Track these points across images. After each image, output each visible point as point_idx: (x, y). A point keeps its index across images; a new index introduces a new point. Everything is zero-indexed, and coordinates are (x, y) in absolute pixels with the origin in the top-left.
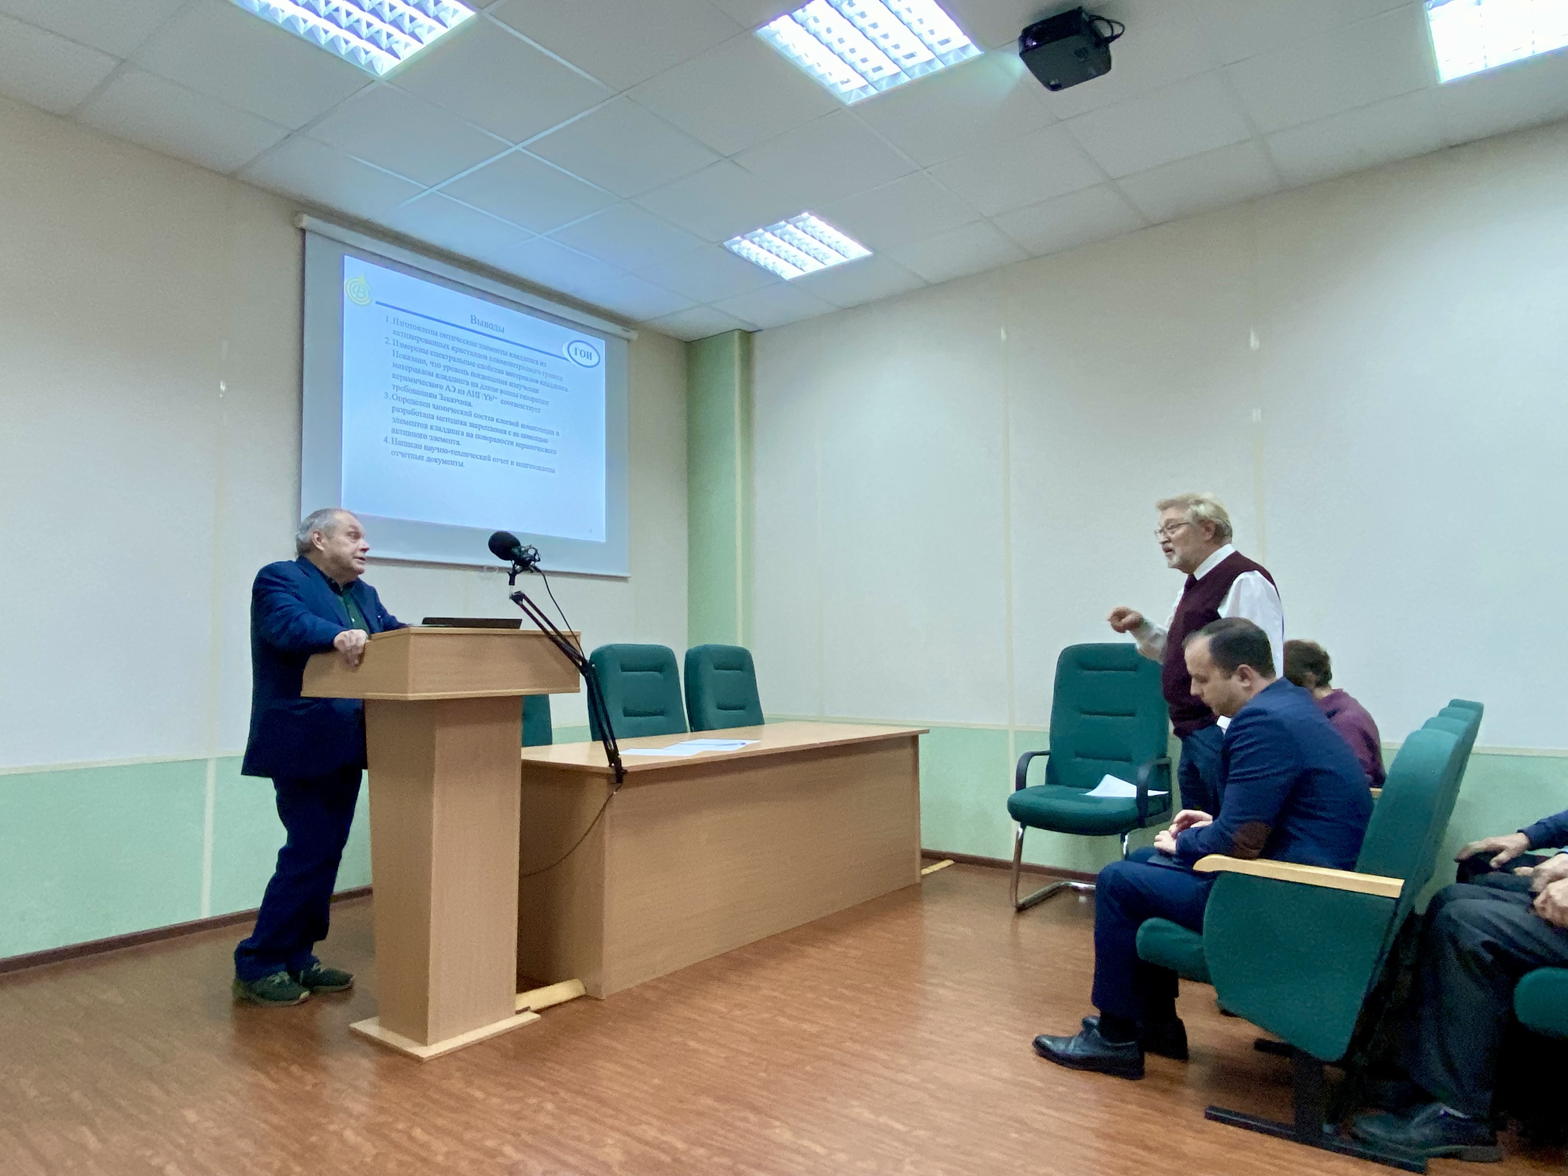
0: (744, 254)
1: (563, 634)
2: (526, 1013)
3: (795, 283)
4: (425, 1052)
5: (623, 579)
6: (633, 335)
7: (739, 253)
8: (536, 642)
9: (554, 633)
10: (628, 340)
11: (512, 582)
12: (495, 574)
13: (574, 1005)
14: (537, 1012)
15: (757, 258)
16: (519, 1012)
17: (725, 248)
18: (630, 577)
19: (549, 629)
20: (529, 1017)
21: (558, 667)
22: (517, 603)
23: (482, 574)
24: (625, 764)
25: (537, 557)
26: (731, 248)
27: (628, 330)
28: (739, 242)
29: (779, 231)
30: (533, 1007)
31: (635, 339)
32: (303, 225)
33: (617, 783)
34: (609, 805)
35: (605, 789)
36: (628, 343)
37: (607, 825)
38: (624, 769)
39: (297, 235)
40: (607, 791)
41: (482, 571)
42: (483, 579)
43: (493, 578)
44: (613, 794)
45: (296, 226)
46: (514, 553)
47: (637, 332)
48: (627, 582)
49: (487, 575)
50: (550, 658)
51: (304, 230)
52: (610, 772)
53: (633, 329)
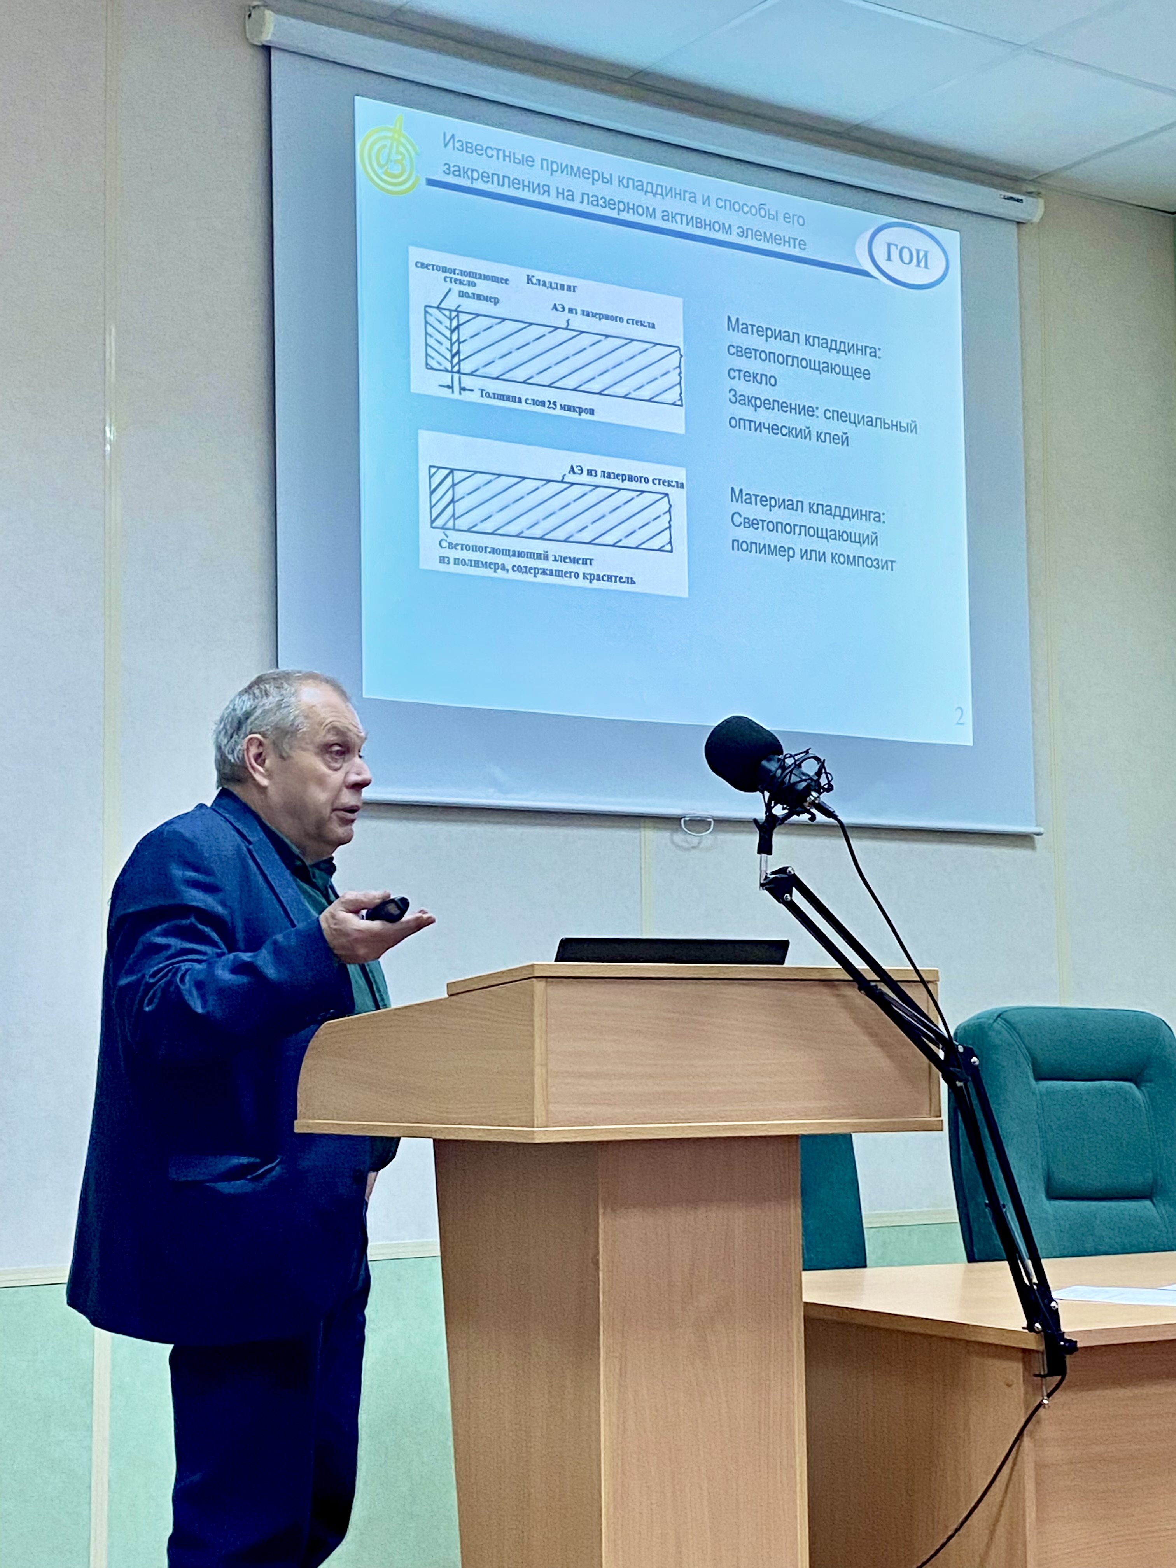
1: (895, 978)
5: (1025, 840)
6: (1033, 208)
8: (825, 996)
9: (870, 975)
10: (1018, 223)
11: (765, 847)
12: (708, 837)
18: (1040, 835)
19: (860, 964)
21: (884, 1062)
22: (779, 898)
23: (679, 838)
24: (1068, 1326)
25: (823, 781)
27: (1020, 197)
31: (1036, 220)
32: (267, 37)
33: (1051, 1373)
34: (1031, 1434)
35: (1019, 1390)
36: (1019, 229)
37: (1030, 1486)
38: (1066, 1337)
39: (257, 60)
40: (1026, 1393)
41: (677, 831)
42: (681, 848)
43: (702, 845)
44: (1041, 1404)
45: (251, 41)
46: (770, 771)
47: (1041, 202)
48: (1033, 848)
49: (689, 838)
50: (865, 1038)
51: (267, 49)
52: (1033, 1346)
53: (1030, 193)
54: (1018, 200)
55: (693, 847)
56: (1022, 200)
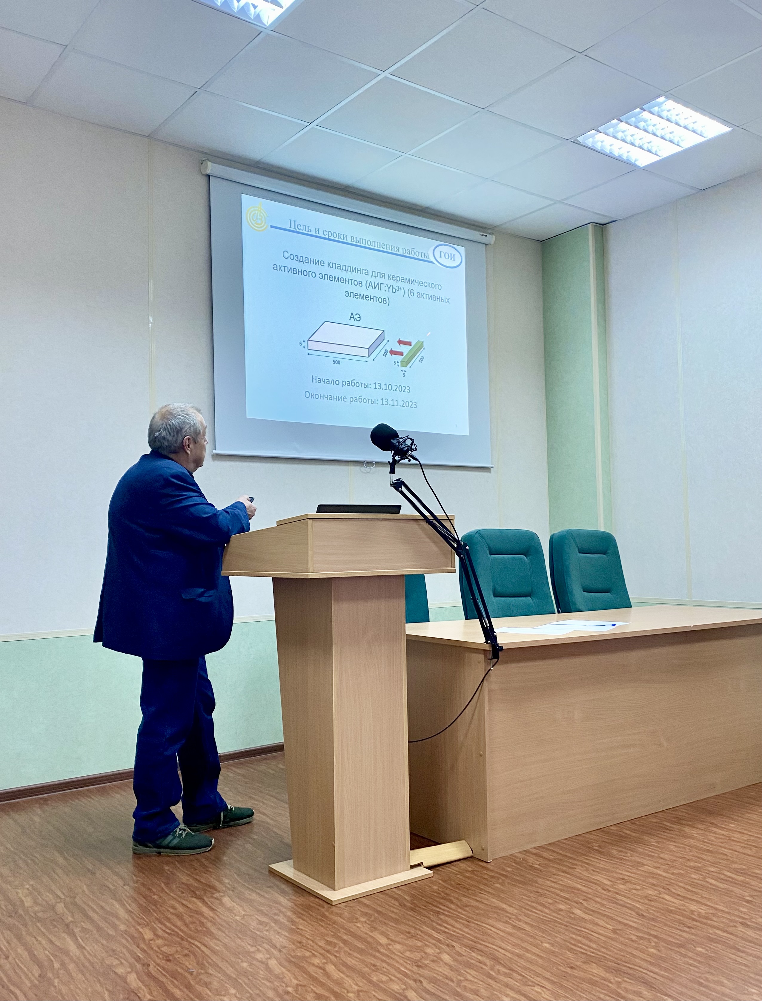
0: (598, 146)
1: (439, 518)
2: (420, 867)
3: (649, 169)
4: (334, 896)
5: (486, 469)
6: (491, 239)
7: (593, 146)
8: (414, 525)
9: (430, 517)
10: (486, 244)
11: (392, 471)
12: (373, 469)
13: (463, 865)
14: (429, 868)
15: (610, 150)
16: (413, 867)
17: (579, 144)
18: (492, 467)
19: (427, 513)
20: (422, 872)
21: (435, 549)
22: (397, 490)
23: (363, 469)
24: (501, 641)
25: (413, 447)
26: (584, 143)
27: (485, 234)
28: (593, 136)
29: (633, 119)
30: (425, 864)
31: (492, 243)
32: (208, 172)
33: (494, 658)
34: (487, 680)
35: (483, 665)
36: (486, 247)
37: (486, 698)
38: (499, 645)
39: (204, 181)
40: (485, 666)
41: (362, 466)
42: (363, 473)
43: (371, 472)
44: (490, 669)
45: (203, 173)
46: (394, 444)
47: (494, 236)
48: (490, 472)
49: (367, 469)
50: (427, 540)
51: (209, 176)
52: (487, 649)
53: (490, 233)
54: (485, 236)
55: (368, 472)
56: (487, 236)
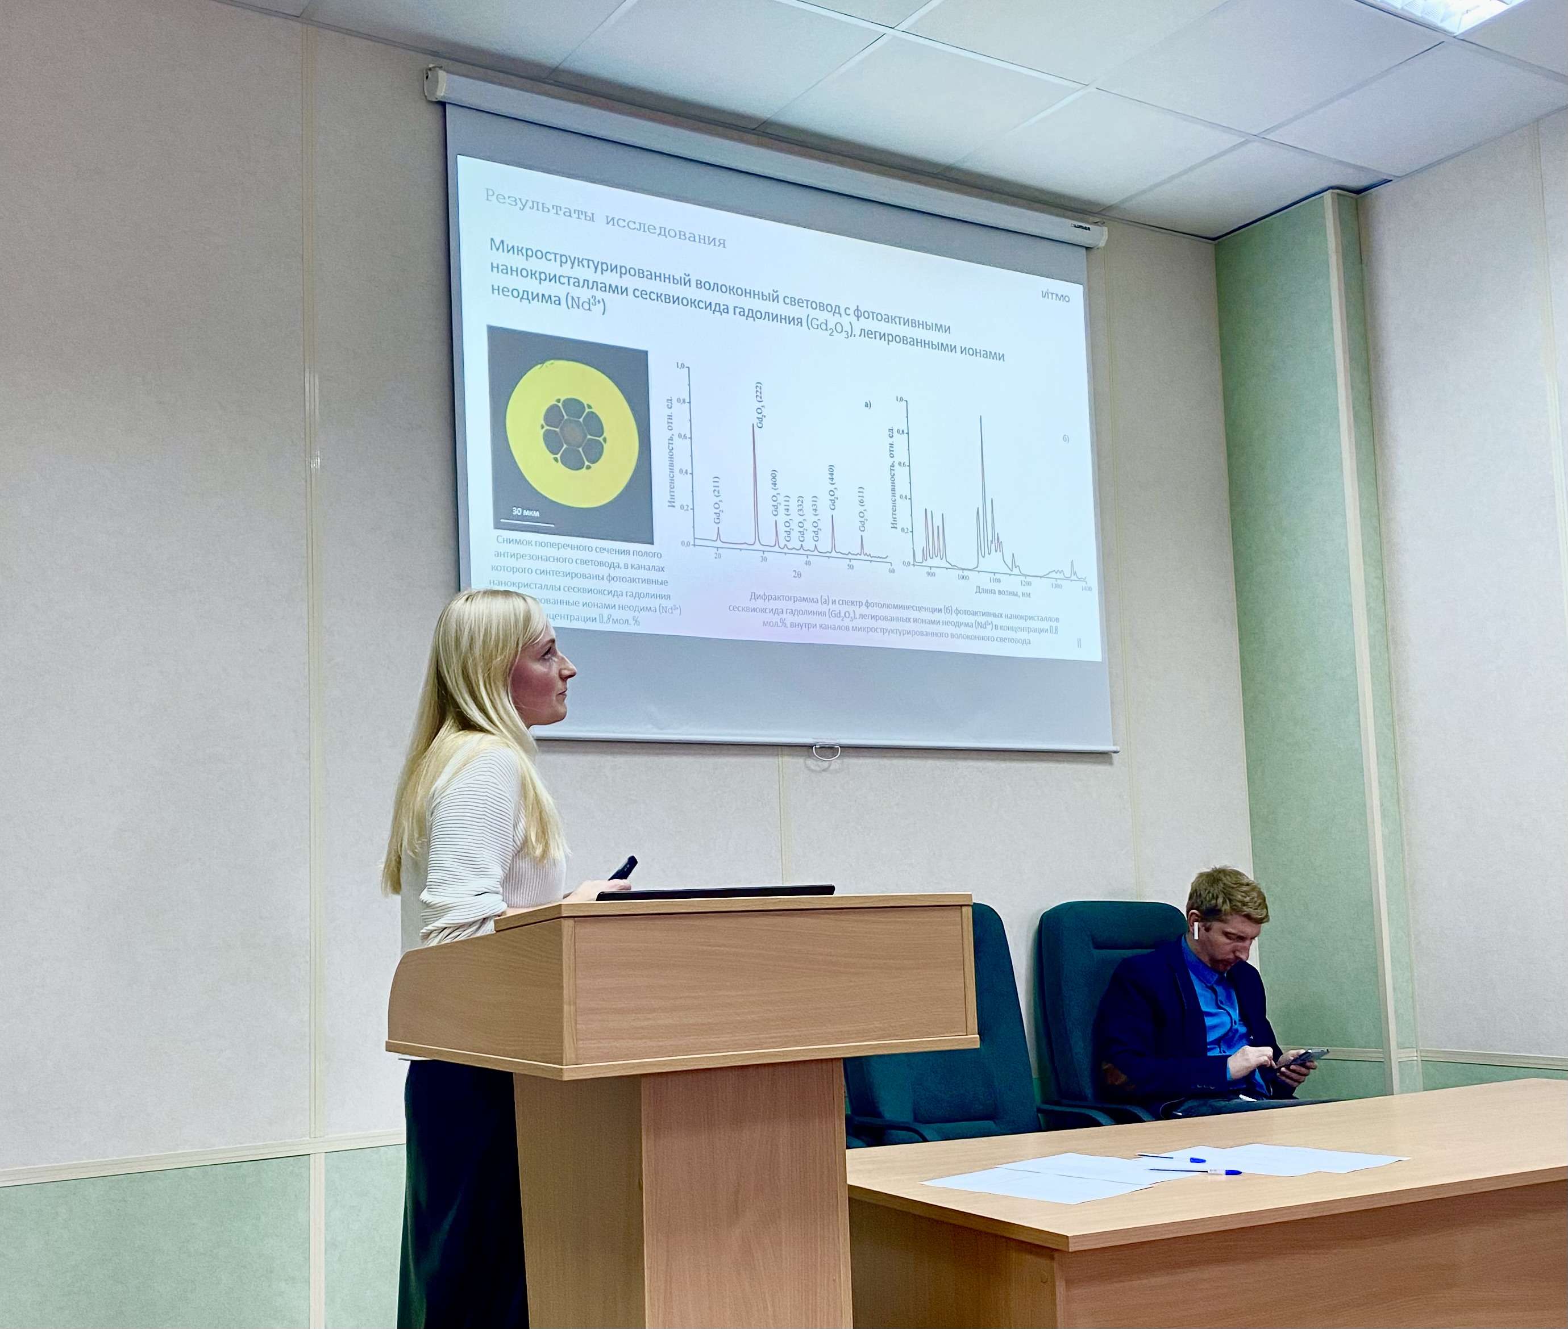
3: (1477, 38)
5: (1102, 757)
6: (1098, 236)
10: (1087, 248)
12: (836, 762)
18: (1115, 752)
23: (811, 763)
27: (1088, 226)
31: (1102, 244)
32: (443, 95)
36: (1087, 254)
41: (809, 757)
42: (813, 771)
43: (830, 769)
45: (430, 98)
47: (1105, 229)
48: (1111, 763)
49: (820, 763)
51: (443, 105)
53: (1096, 223)
54: (1085, 228)
55: (824, 770)
56: (1089, 229)
